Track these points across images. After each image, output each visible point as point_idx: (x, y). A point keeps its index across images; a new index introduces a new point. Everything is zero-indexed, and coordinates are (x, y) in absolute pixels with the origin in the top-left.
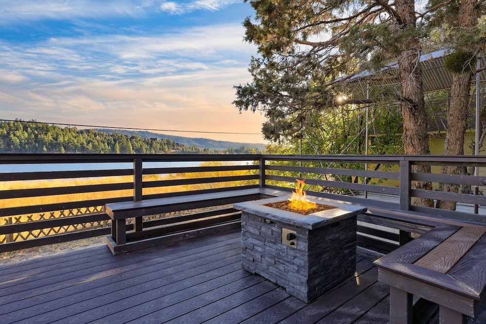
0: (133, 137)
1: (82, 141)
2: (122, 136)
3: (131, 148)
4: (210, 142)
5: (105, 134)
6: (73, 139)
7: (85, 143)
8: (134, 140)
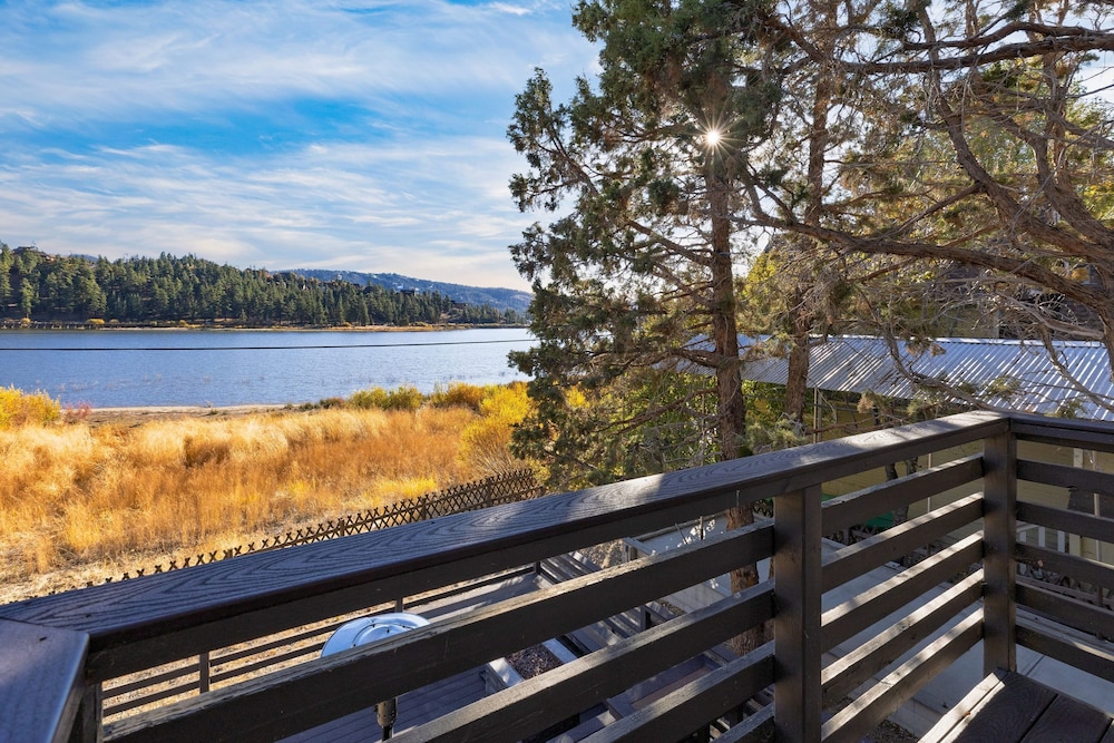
0: (368, 289)
1: (277, 296)
2: (348, 286)
3: (366, 310)
4: (518, 297)
5: (318, 282)
6: (261, 292)
7: (282, 301)
8: (372, 294)
